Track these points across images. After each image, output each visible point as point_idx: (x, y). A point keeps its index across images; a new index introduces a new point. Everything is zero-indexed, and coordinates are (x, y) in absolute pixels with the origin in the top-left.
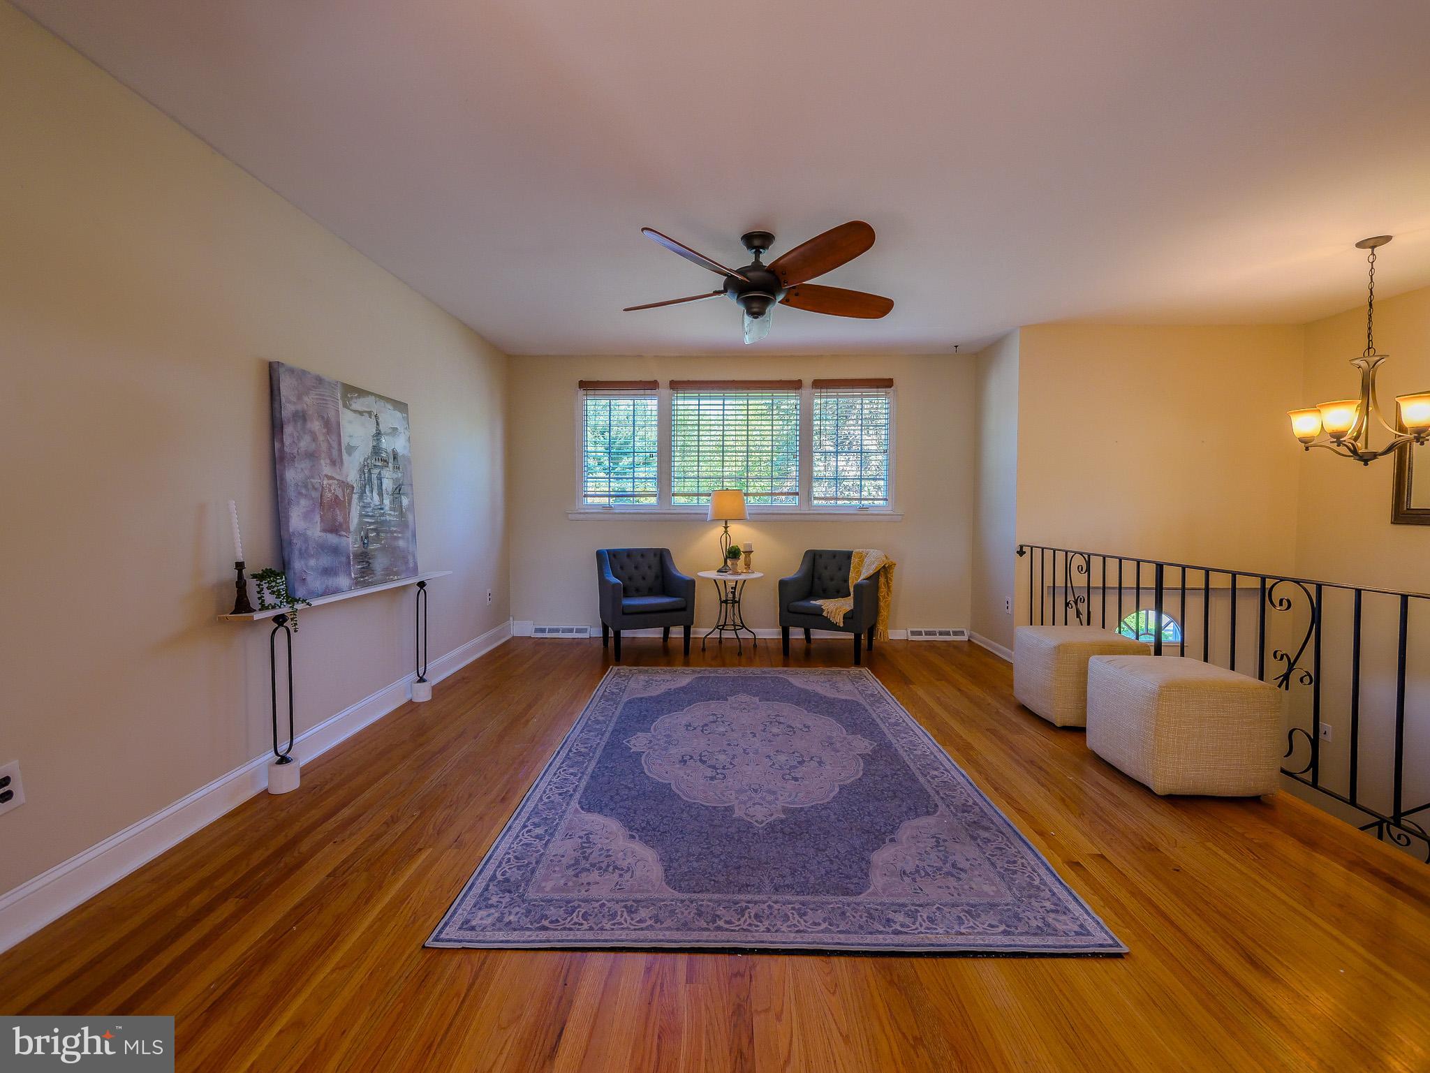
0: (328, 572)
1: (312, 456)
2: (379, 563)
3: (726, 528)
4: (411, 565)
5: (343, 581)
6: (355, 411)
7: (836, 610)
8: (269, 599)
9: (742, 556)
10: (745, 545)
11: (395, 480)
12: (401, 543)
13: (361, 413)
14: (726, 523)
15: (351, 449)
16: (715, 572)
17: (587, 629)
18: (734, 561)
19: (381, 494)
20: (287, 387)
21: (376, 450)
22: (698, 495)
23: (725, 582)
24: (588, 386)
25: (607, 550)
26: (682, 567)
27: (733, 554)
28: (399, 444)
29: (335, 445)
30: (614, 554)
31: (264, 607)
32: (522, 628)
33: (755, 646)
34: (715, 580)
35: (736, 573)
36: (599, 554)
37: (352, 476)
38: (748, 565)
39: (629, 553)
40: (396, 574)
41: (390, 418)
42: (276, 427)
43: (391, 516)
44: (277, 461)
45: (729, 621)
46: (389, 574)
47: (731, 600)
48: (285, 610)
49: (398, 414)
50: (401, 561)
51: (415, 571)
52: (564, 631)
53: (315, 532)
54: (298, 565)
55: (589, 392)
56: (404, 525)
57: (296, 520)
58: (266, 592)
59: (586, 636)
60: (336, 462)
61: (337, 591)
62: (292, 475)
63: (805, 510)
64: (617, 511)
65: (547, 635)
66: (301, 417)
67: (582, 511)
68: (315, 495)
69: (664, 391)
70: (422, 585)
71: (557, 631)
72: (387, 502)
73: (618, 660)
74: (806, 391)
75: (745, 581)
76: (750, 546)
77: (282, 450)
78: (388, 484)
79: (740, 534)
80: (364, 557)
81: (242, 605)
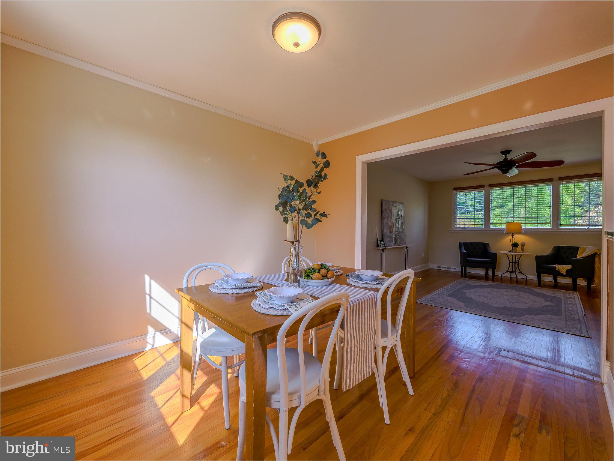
0: (390, 242)
1: (387, 217)
2: (398, 241)
3: (513, 236)
4: (405, 242)
5: (392, 244)
6: (394, 207)
7: (562, 268)
8: (382, 245)
9: (520, 247)
10: (522, 242)
11: (401, 222)
12: (403, 237)
13: (395, 207)
14: (513, 234)
15: (393, 215)
16: (508, 252)
17: (456, 268)
18: (516, 248)
19: (399, 225)
20: (384, 203)
21: (398, 215)
22: (502, 224)
23: (512, 255)
24: (457, 189)
25: (463, 243)
26: (493, 249)
27: (515, 245)
28: (402, 213)
29: (391, 215)
30: (465, 244)
31: (381, 247)
32: (433, 266)
33: (527, 281)
34: (506, 254)
35: (516, 252)
36: (460, 244)
37: (394, 221)
38: (523, 250)
39: (472, 244)
40: (401, 244)
41: (401, 207)
42: (382, 212)
43: (401, 230)
44: (382, 219)
45: (514, 270)
46: (400, 244)
47: (515, 263)
48: (384, 248)
49: (402, 206)
50: (403, 241)
51: (405, 244)
52: (447, 268)
53: (388, 233)
54: (385, 239)
55: (457, 191)
56: (403, 232)
57: (385, 231)
58: (381, 244)
59: (456, 270)
60: (391, 218)
61: (391, 246)
62: (385, 222)
63: (555, 229)
64: (467, 230)
65: (441, 269)
66: (386, 210)
67: (454, 229)
68: (388, 225)
69: (487, 188)
70: (407, 247)
71: (445, 268)
72: (400, 227)
73: (466, 277)
74: (555, 182)
75: (521, 255)
76: (524, 243)
77: (383, 217)
78: (400, 222)
79: (519, 238)
80: (396, 239)
81: (378, 246)
